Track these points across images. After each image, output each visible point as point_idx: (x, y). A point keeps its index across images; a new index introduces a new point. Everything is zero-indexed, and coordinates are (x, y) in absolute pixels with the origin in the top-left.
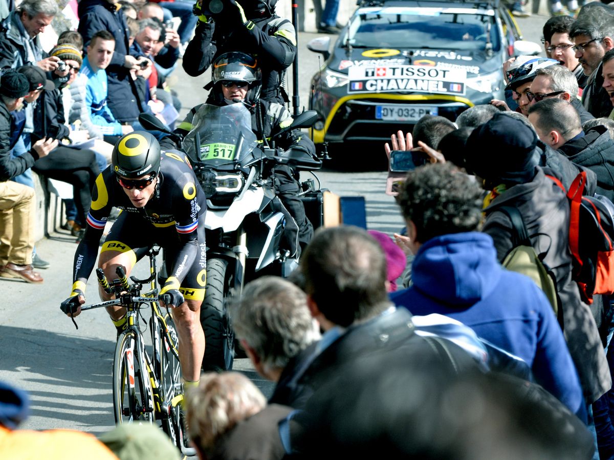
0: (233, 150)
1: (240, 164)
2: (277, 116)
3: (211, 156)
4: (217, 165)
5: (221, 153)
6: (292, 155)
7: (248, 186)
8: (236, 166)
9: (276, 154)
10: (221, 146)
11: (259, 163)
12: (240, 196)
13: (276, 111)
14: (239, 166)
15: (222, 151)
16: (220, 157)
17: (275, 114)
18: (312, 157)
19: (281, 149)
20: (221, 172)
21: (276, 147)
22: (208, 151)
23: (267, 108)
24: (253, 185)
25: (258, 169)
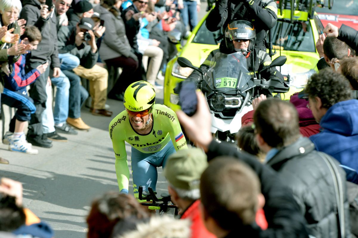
0: (236, 82)
1: (240, 91)
2: (263, 59)
3: (222, 86)
4: (226, 91)
5: (228, 84)
6: (271, 83)
7: (245, 104)
8: (238, 91)
9: (262, 83)
10: (228, 79)
11: (251, 90)
12: (241, 110)
13: (262, 55)
14: (240, 92)
15: (229, 83)
16: (228, 86)
17: (261, 57)
18: (283, 84)
19: (264, 79)
20: (228, 95)
21: (261, 78)
22: (221, 82)
23: (257, 53)
24: (248, 103)
25: (251, 93)
